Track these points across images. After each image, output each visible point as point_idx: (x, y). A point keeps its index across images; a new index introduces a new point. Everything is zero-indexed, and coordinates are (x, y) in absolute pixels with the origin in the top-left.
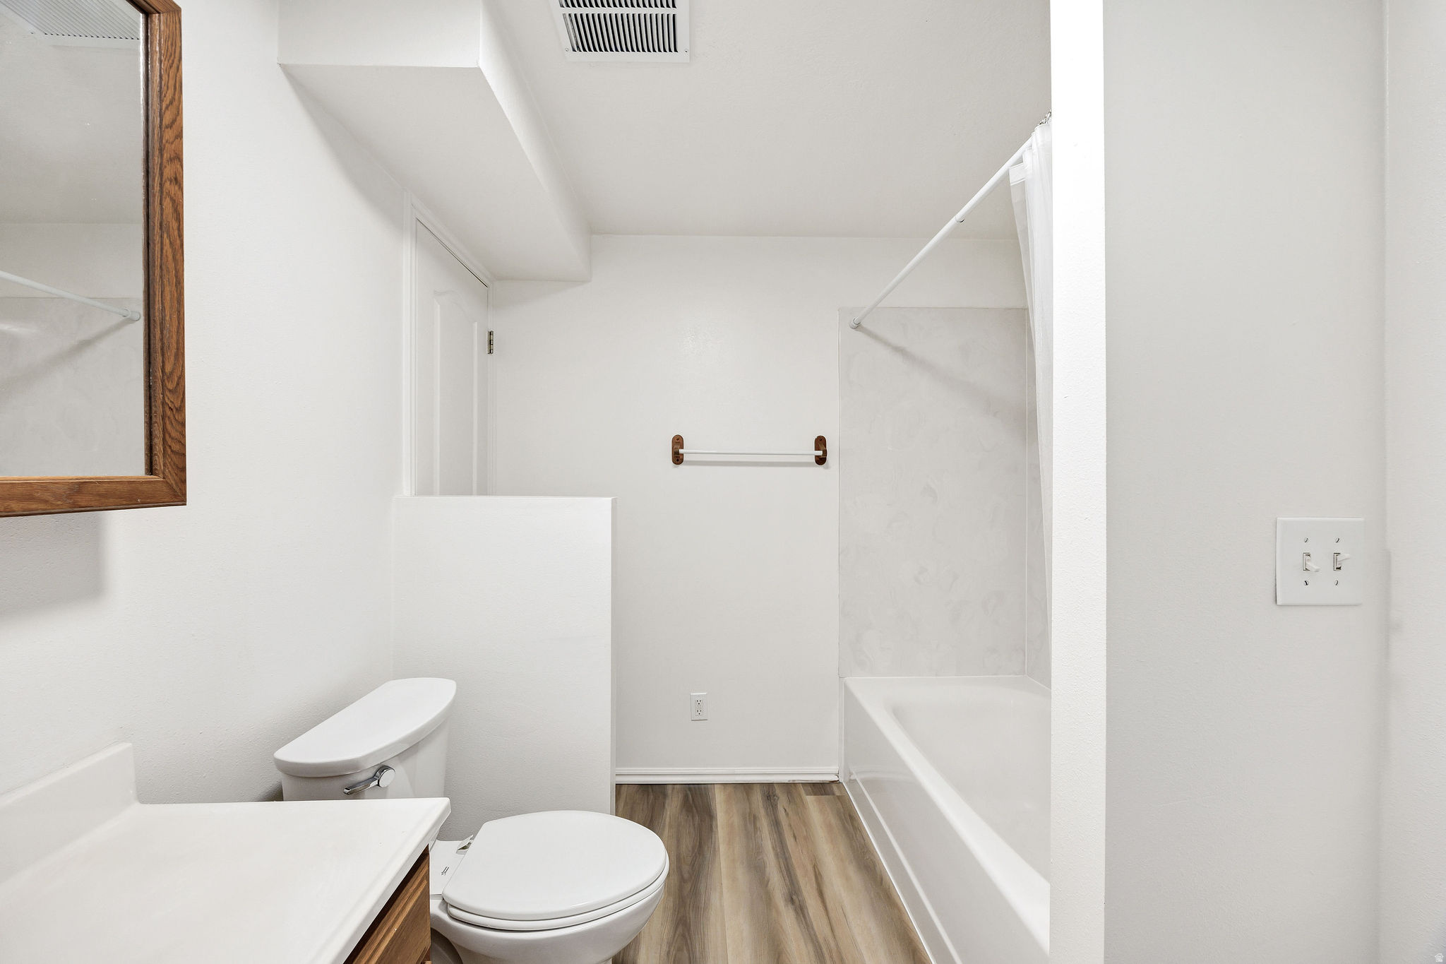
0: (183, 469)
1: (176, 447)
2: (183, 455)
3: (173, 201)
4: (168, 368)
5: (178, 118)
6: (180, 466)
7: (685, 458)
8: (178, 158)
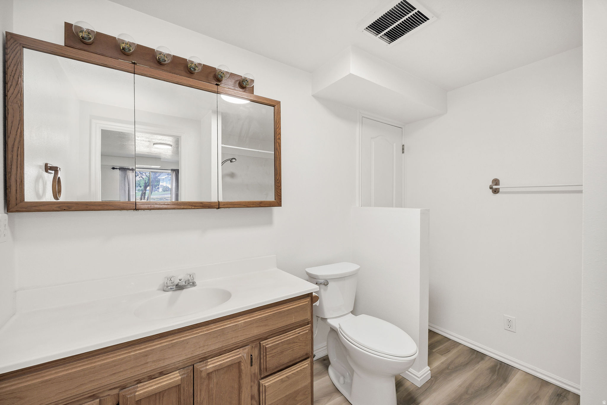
0: (281, 199)
1: (279, 194)
2: (281, 196)
3: (278, 143)
4: (277, 178)
5: (280, 125)
6: (280, 198)
7: (500, 190)
8: (280, 134)
